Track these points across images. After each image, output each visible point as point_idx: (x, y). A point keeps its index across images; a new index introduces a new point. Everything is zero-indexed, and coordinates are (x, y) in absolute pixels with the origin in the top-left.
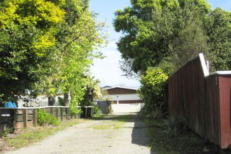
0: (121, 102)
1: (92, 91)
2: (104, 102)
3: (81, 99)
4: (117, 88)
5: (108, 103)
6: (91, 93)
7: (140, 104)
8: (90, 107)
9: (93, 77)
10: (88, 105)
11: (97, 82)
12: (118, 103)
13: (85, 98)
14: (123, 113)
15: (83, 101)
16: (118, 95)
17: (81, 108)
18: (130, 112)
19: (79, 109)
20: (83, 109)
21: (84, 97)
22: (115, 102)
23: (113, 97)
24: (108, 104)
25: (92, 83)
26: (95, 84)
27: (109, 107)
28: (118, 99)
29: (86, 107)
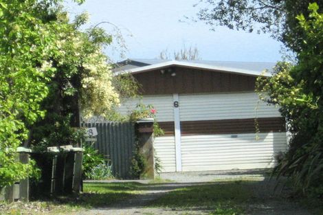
0: (191, 128)
1: (76, 81)
2: (122, 127)
3: (33, 116)
4: (174, 68)
5: (140, 132)
6: (69, 91)
7: (270, 136)
8: (69, 148)
9: (81, 20)
10: (59, 143)
11: (98, 38)
12: (178, 131)
13: (50, 111)
14: (201, 175)
15: (40, 122)
16: (176, 98)
17: (33, 156)
18: (229, 168)
19: (23, 157)
20: (42, 159)
21: (43, 105)
22: (168, 128)
23: (159, 108)
24: (138, 134)
25: (77, 43)
26: (87, 50)
27: (144, 151)
28: (177, 117)
29: (55, 149)
